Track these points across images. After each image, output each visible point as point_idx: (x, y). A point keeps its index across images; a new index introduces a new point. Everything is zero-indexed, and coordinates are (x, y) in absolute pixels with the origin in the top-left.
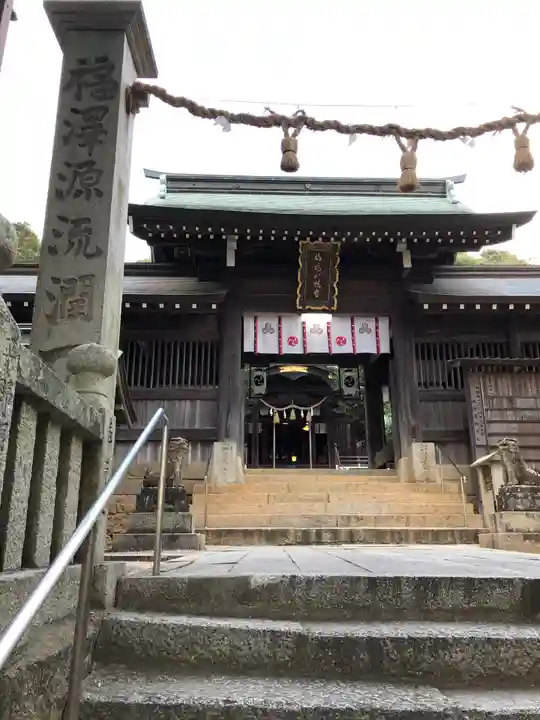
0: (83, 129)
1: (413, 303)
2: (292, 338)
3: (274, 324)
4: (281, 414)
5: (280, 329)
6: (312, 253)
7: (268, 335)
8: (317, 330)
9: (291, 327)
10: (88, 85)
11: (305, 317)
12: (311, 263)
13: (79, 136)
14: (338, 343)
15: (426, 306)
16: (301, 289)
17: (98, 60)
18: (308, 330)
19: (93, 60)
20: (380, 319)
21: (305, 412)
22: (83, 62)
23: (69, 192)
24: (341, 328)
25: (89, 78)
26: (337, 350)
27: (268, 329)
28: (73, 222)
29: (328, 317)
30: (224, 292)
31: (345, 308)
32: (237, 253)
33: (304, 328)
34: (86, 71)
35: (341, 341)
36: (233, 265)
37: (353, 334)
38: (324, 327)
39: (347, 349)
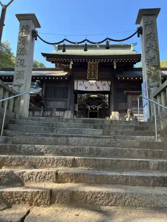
0: (23, 41)
2: (86, 87)
3: (82, 83)
4: (91, 107)
6: (91, 65)
7: (80, 86)
8: (92, 85)
9: (86, 83)
10: (24, 31)
11: (90, 81)
12: (91, 67)
13: (22, 43)
15: (119, 78)
16: (89, 74)
17: (26, 26)
19: (25, 26)
20: (108, 82)
21: (97, 107)
22: (23, 27)
23: (20, 54)
25: (24, 30)
27: (80, 84)
28: (21, 60)
29: (95, 81)
31: (100, 79)
34: (24, 29)
35: (98, 88)
36: (71, 68)
38: (94, 84)
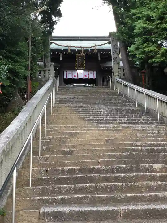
1: (100, 67)
2: (75, 75)
3: (71, 72)
5: (72, 73)
6: (79, 57)
7: (69, 74)
8: (80, 74)
9: (75, 73)
11: (78, 71)
12: (79, 59)
14: (85, 76)
15: (103, 68)
16: (76, 64)
18: (78, 74)
20: (95, 71)
24: (86, 73)
26: (85, 78)
27: (69, 73)
29: (83, 71)
30: (59, 66)
31: (87, 69)
32: (62, 57)
33: (77, 73)
35: (86, 76)
37: (88, 74)
38: (82, 73)
39: (87, 77)
